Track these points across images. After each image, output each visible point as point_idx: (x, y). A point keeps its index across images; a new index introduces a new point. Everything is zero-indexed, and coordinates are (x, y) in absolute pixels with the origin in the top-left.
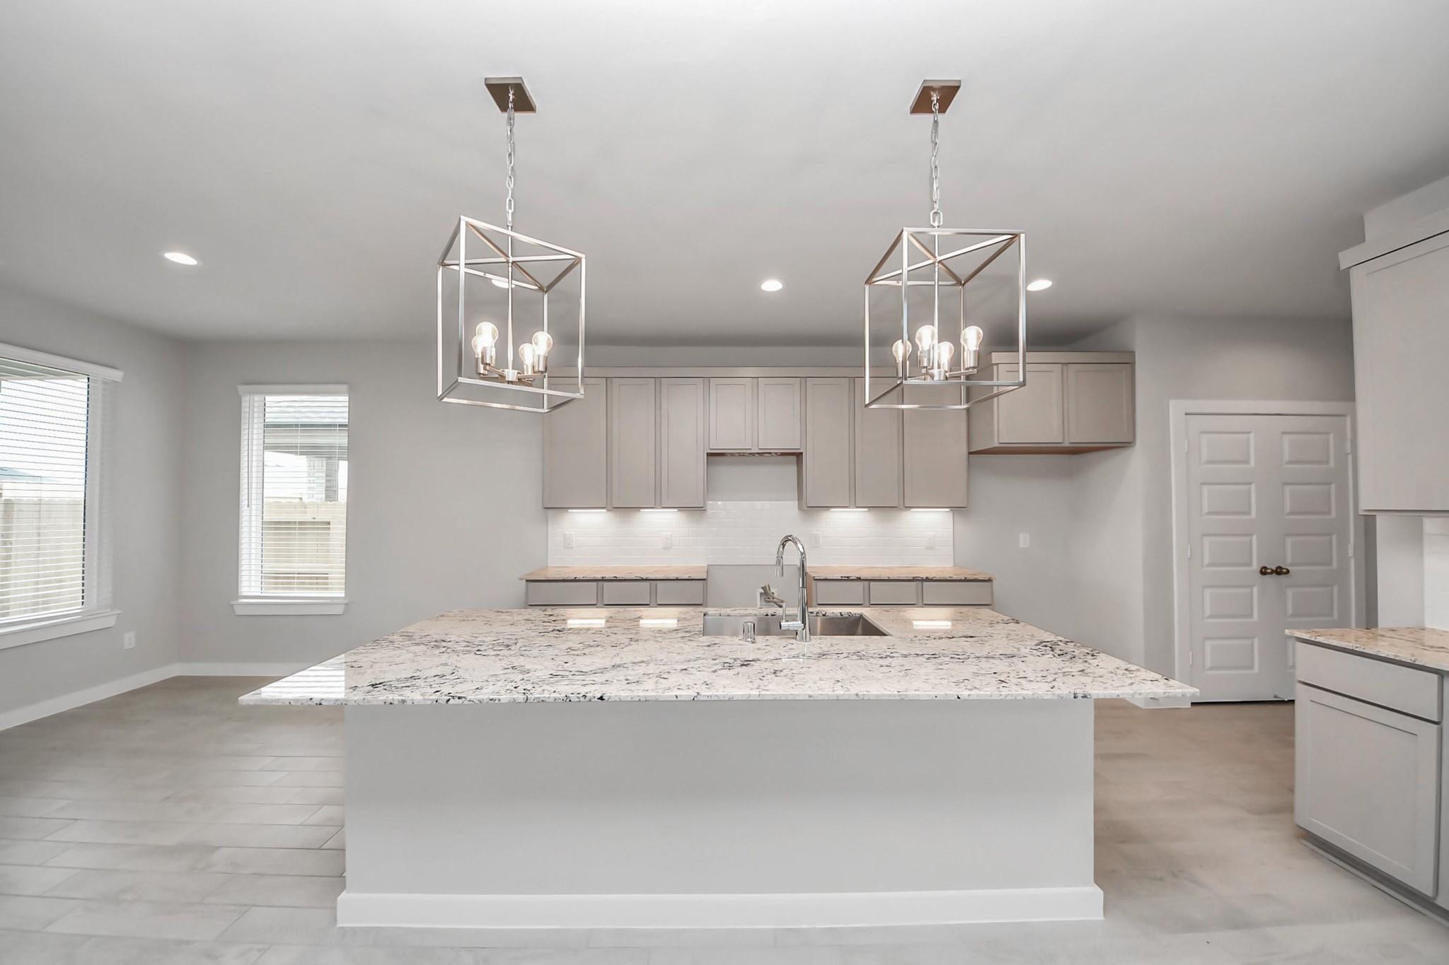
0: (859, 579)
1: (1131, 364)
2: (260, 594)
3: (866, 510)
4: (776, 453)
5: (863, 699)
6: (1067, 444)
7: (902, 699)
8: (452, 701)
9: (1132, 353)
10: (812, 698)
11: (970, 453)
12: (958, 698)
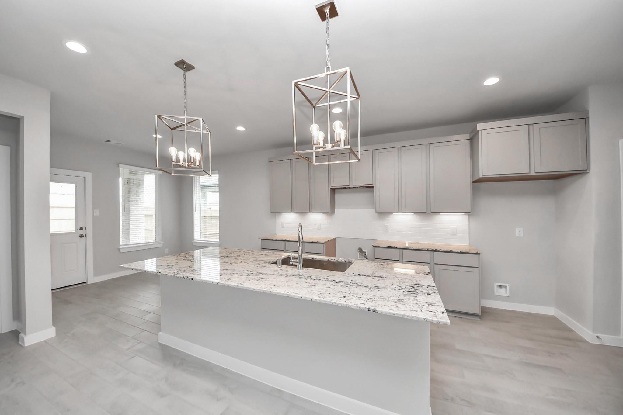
0: (396, 248)
1: (586, 119)
2: (200, 239)
3: (413, 213)
4: (366, 187)
5: (273, 294)
6: (533, 173)
7: (288, 296)
8: (158, 274)
9: (587, 112)
10: (254, 290)
11: (473, 182)
12: (311, 300)
